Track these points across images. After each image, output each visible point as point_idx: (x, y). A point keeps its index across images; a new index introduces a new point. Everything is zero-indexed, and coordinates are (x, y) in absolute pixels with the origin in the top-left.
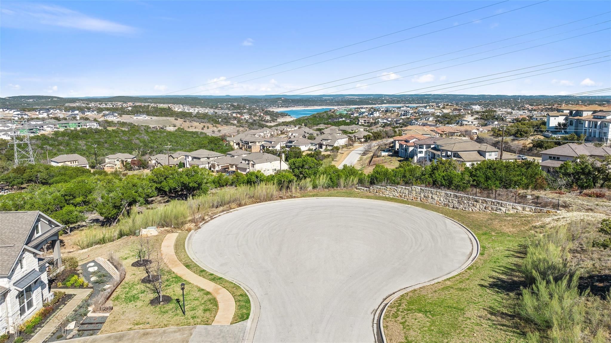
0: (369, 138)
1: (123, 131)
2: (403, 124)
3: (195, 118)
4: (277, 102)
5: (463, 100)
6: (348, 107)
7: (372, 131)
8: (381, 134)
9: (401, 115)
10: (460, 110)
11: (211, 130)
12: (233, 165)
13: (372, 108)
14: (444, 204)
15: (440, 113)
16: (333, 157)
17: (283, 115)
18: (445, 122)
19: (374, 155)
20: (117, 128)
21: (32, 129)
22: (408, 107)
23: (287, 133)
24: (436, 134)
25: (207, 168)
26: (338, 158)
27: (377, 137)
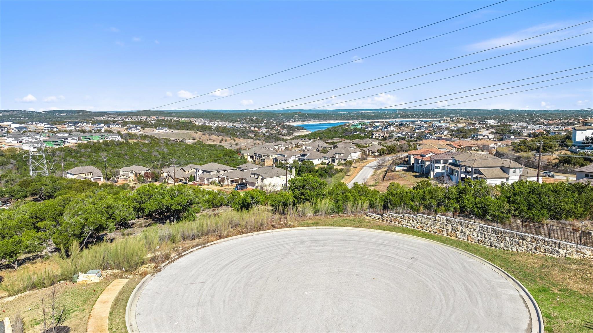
0: (383, 152)
1: (143, 144)
2: (418, 138)
3: (214, 131)
4: (294, 116)
5: (477, 115)
6: (363, 121)
7: (386, 145)
8: (396, 148)
9: (416, 129)
10: (474, 124)
11: (229, 143)
12: (243, 179)
13: (386, 122)
14: (478, 240)
15: (454, 127)
16: (345, 171)
17: (299, 128)
18: (460, 136)
19: (388, 170)
20: (138, 141)
21: (57, 141)
22: (422, 121)
23: (301, 146)
24: (452, 148)
25: (217, 182)
26: (351, 173)
27: (392, 151)
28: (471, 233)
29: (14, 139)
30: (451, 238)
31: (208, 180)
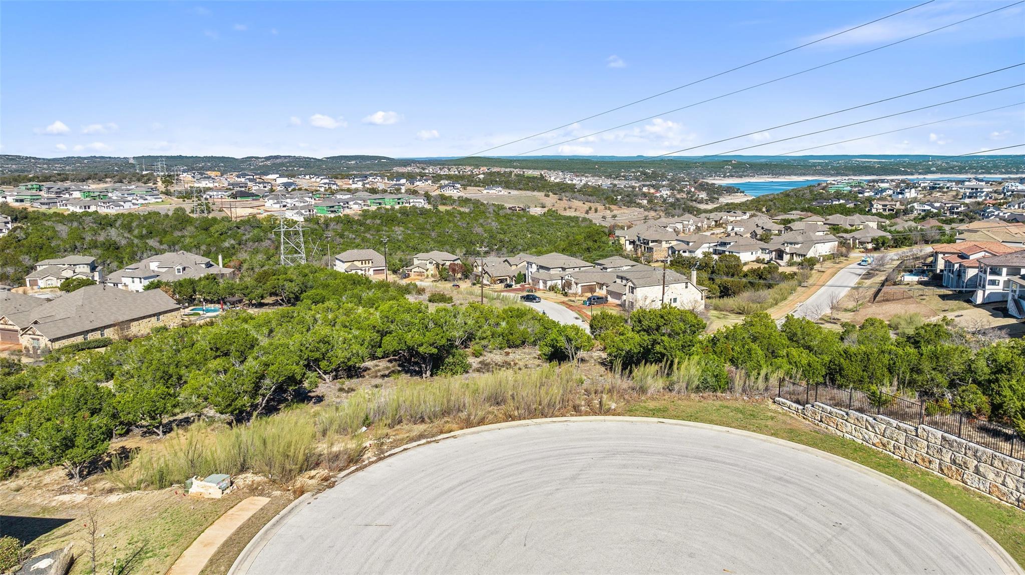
0: (883, 244)
1: (461, 213)
2: (966, 215)
3: (577, 194)
4: (723, 168)
7: (894, 229)
8: (911, 236)
9: (964, 197)
11: (601, 214)
12: (603, 285)
13: (903, 181)
16: (800, 278)
17: (730, 190)
19: (886, 280)
20: (454, 208)
21: (333, 207)
22: (982, 181)
23: (726, 225)
25: (560, 287)
26: (811, 281)
27: (902, 242)
28: (1000, 480)
29: (276, 201)
30: (949, 480)
31: (545, 282)
